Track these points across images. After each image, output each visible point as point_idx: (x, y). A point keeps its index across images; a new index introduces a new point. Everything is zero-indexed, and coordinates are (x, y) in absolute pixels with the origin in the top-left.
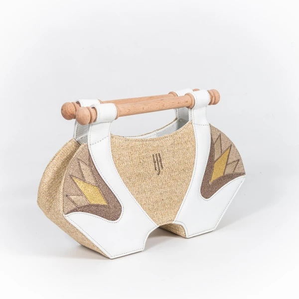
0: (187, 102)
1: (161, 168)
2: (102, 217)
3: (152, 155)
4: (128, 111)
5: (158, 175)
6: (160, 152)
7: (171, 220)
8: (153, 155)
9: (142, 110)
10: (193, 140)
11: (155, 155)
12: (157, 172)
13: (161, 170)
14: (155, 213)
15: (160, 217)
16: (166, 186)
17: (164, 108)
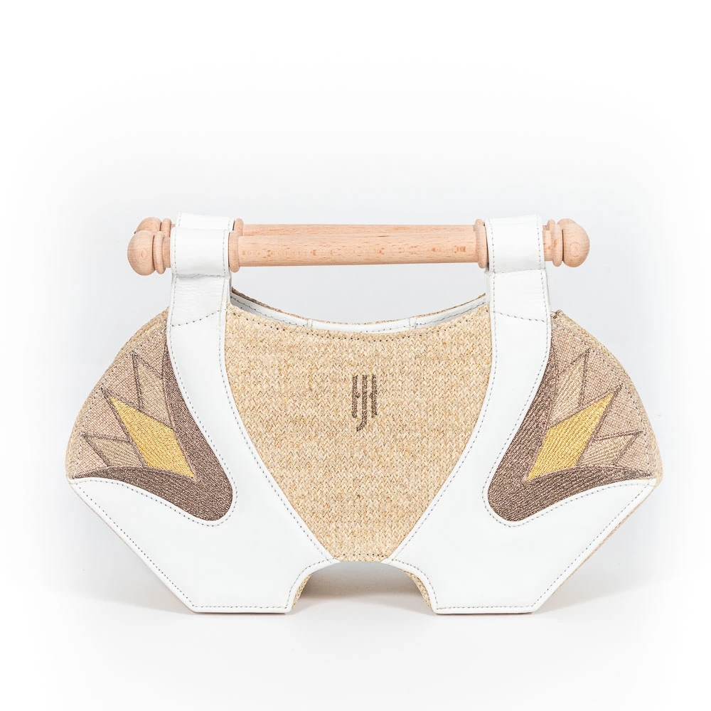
0: (464, 249)
1: (370, 414)
2: (179, 505)
3: (350, 377)
4: (265, 254)
5: (358, 430)
6: (379, 374)
7: (381, 555)
8: (355, 378)
9: (310, 257)
10: (487, 356)
11: (360, 378)
12: (356, 423)
13: (369, 418)
14: (333, 526)
15: (347, 539)
16: (375, 463)
17: (382, 257)
